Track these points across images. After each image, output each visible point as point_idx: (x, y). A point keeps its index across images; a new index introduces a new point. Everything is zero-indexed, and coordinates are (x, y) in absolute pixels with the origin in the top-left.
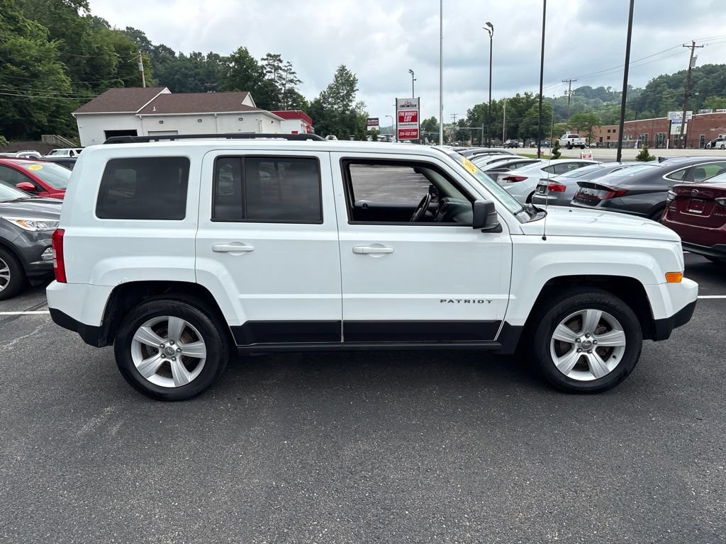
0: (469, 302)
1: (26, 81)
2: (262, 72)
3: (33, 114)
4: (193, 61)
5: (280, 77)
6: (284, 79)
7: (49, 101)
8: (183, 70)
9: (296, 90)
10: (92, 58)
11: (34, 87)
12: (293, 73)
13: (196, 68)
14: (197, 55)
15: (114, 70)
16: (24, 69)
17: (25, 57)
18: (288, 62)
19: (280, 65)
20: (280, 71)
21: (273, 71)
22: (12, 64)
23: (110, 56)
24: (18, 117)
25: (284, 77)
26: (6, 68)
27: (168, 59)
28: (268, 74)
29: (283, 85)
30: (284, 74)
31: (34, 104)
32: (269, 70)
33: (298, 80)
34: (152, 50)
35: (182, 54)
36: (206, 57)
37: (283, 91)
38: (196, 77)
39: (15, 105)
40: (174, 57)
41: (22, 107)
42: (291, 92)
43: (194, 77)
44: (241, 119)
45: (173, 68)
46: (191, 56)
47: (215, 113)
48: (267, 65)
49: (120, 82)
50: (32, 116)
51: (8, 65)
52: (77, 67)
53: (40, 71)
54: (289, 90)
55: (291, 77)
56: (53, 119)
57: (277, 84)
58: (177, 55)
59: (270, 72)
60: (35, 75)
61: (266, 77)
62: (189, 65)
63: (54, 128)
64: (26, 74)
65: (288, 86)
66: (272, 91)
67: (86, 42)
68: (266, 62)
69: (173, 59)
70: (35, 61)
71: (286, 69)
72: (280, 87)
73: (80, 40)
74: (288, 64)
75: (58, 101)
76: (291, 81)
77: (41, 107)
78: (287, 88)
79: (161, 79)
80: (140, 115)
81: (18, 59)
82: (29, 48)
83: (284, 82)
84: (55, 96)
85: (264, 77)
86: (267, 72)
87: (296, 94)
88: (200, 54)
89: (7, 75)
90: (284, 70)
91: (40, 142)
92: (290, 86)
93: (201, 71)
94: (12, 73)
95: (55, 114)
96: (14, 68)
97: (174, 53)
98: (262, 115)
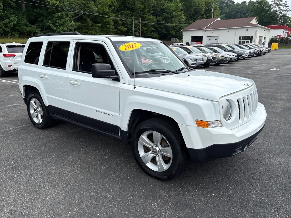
0: (105, 113)
1: (170, 19)
2: (271, 7)
3: (170, 31)
4: (242, 5)
5: (280, 9)
6: (282, 10)
7: (176, 26)
8: (237, 9)
9: (287, 15)
10: (196, 9)
11: (172, 21)
12: (287, 6)
13: (242, 8)
14: (244, 3)
15: (203, 12)
16: (169, 15)
17: (170, 10)
18: (286, 1)
19: (281, 3)
20: (280, 6)
21: (276, 6)
22: (166, 13)
23: (202, 7)
24: (165, 32)
25: (282, 9)
26: (164, 15)
27: (231, 5)
28: (273, 8)
29: (281, 13)
30: (282, 7)
31: (171, 27)
32: (274, 6)
33: (289, 10)
34: (225, 2)
35: (238, 3)
36: (248, 3)
37: (280, 16)
38: (242, 12)
39: (165, 28)
40: (234, 4)
41: (167, 29)
42: (285, 16)
43: (241, 12)
44: (247, 30)
45: (232, 9)
46: (241, 3)
47: (236, 28)
48: (273, 4)
49: (204, 17)
50: (170, 32)
51: (165, 13)
52: (190, 13)
53: (174, 15)
54: (283, 15)
55: (285, 8)
56: (178, 33)
57: (277, 13)
58: (236, 3)
59: (275, 7)
60: (173, 17)
61: (272, 10)
62: (239, 7)
63: (177, 36)
64: (170, 17)
65: (283, 13)
66: (274, 16)
67: (194, 2)
68: (273, 2)
69: (233, 5)
70: (173, 11)
71: (283, 5)
72: (278, 14)
73: (192, 2)
74: (285, 2)
75: (180, 26)
76: (285, 11)
77: (173, 28)
78: (282, 14)
79: (226, 14)
80: (205, 30)
81: (168, 11)
82: (172, 6)
83: (281, 11)
84: (179, 24)
85: (271, 10)
86: (273, 7)
87: (287, 16)
88: (245, 2)
89: (164, 17)
90: (282, 6)
91: (170, 41)
92: (284, 13)
93: (244, 9)
94: (166, 16)
95: (178, 31)
96: (166, 15)
97: (234, 3)
98: (258, 28)
